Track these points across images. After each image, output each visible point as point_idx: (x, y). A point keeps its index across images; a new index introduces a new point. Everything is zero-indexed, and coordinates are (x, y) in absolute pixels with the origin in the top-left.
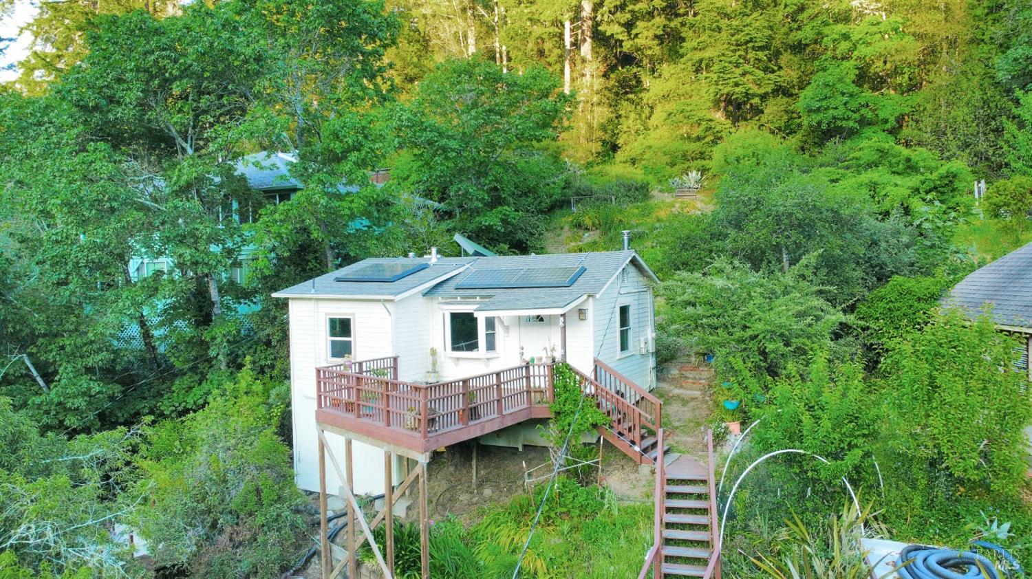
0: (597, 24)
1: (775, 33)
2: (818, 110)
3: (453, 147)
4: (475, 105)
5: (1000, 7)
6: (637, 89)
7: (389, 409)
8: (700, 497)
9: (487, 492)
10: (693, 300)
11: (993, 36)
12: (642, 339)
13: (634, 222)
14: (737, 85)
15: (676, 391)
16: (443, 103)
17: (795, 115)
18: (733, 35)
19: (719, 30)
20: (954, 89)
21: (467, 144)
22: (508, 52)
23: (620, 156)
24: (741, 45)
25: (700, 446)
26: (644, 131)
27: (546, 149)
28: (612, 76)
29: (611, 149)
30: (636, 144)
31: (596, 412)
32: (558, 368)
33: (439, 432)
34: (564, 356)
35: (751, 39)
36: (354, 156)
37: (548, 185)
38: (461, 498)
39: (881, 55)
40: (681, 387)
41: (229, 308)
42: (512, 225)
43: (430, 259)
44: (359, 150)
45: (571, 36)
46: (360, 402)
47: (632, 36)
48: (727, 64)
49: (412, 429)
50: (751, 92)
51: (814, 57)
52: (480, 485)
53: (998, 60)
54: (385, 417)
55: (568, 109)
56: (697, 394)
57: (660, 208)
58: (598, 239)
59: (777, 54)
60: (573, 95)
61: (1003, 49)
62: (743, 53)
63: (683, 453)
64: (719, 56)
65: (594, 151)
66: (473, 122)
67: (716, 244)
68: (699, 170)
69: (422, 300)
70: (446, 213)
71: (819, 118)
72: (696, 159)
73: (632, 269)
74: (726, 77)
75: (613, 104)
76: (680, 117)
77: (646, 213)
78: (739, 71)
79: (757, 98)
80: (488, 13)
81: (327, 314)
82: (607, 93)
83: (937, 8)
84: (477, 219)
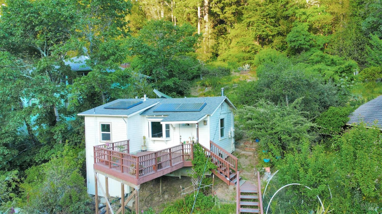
0: (210, 8)
1: (278, 12)
2: (294, 41)
3: (154, 54)
4: (163, 38)
5: (362, 2)
6: (225, 33)
7: (123, 165)
8: (254, 200)
9: (166, 197)
10: (250, 117)
11: (360, 13)
12: (229, 132)
13: (225, 83)
14: (263, 31)
15: (243, 152)
16: (150, 37)
17: (285, 43)
18: (262, 13)
19: (257, 10)
20: (345, 33)
21: (160, 53)
22: (176, 19)
23: (219, 58)
24: (265, 17)
25: (254, 177)
26: (228, 49)
27: (190, 55)
28: (216, 28)
29: (216, 55)
30: (225, 54)
31: (211, 164)
32: (195, 146)
33: (144, 176)
34: (198, 140)
35: (269, 14)
36: (112, 58)
37: (192, 69)
38: (155, 199)
39: (318, 21)
40: (245, 150)
41: (63, 119)
42: (178, 85)
43: (143, 99)
44: (114, 55)
45: (200, 13)
46: (111, 162)
47: (224, 13)
48: (259, 24)
49: (133, 174)
50: (269, 34)
51: (292, 21)
52: (163, 194)
53: (362, 23)
54: (121, 169)
55: (199, 40)
56: (251, 153)
57: (234, 78)
58: (211, 90)
59: (279, 20)
60: (201, 35)
61: (363, 18)
62: (266, 19)
63: (247, 179)
64: (257, 20)
65: (209, 56)
66: (162, 45)
67: (259, 94)
68: (249, 64)
69: (139, 117)
70: (152, 80)
71: (294, 44)
72: (248, 60)
73: (225, 104)
74: (259, 28)
75: (216, 38)
76: (242, 44)
77: (229, 80)
78: (264, 26)
79: (271, 37)
80: (169, 4)
81: (100, 122)
82: (214, 34)
83: (338, 3)
84: (164, 82)
